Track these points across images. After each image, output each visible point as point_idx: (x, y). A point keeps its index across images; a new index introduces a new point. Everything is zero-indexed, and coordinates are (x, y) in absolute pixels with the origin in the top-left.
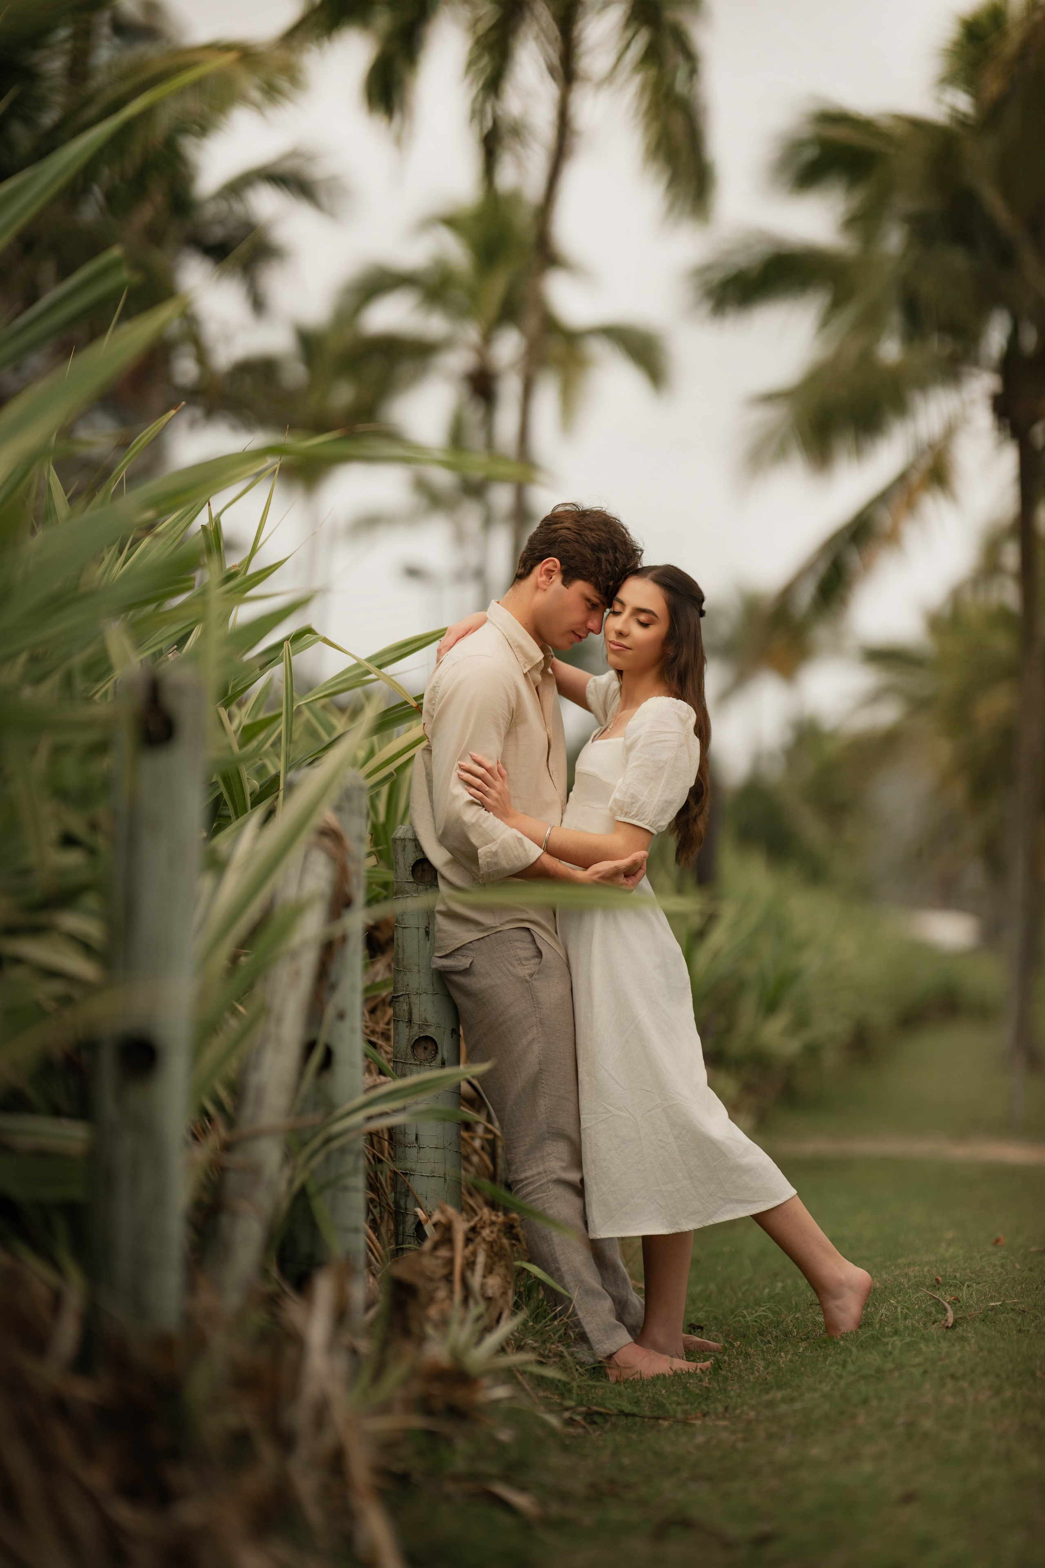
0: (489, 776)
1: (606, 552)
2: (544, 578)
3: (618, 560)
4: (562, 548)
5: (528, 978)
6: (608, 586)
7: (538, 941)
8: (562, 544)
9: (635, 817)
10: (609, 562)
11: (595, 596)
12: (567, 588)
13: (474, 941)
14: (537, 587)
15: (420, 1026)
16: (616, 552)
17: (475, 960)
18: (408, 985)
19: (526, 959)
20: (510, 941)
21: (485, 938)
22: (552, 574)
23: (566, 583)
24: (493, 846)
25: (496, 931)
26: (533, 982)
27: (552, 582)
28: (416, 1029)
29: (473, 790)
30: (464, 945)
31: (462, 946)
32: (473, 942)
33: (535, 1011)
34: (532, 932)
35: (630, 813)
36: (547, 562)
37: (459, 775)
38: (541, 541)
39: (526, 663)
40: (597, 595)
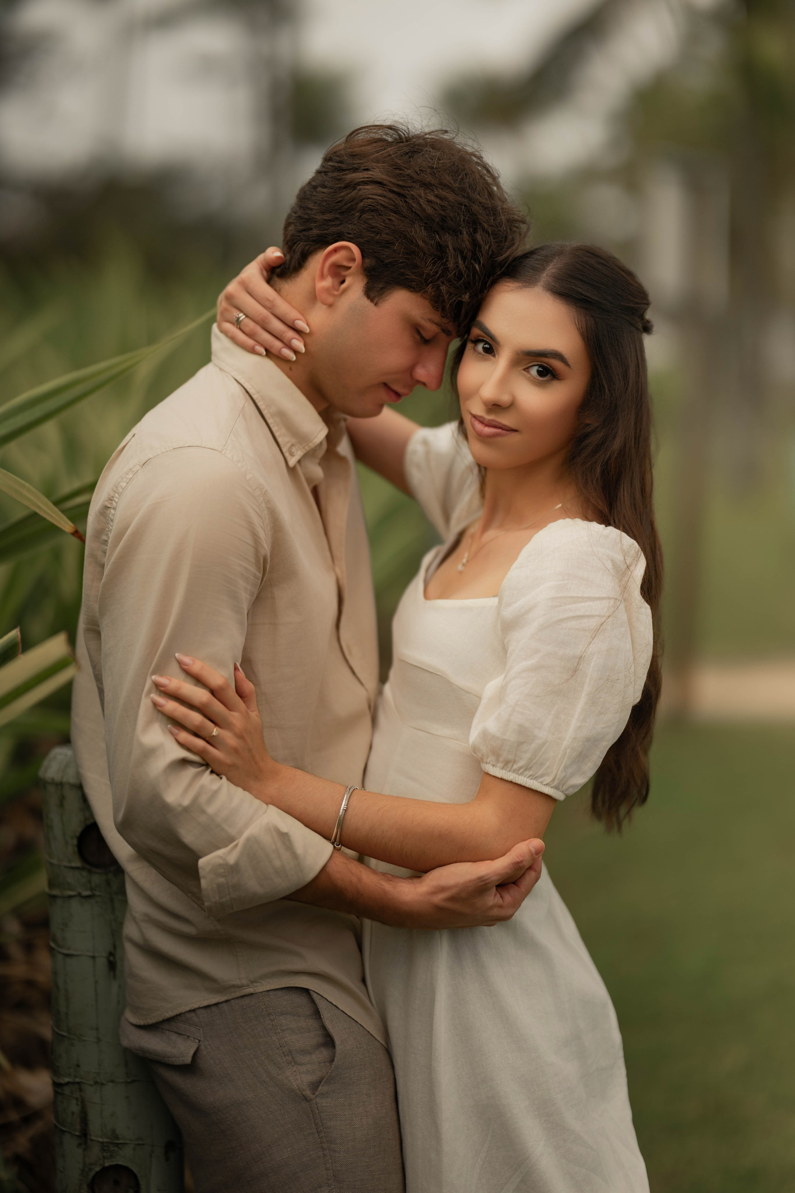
0: (218, 707)
1: (456, 232)
2: (328, 282)
3: (480, 247)
4: (365, 222)
5: (308, 1093)
6: (460, 303)
7: (326, 1015)
8: (365, 216)
9: (525, 770)
10: (461, 252)
11: (430, 320)
12: (376, 304)
13: (199, 1008)
14: (313, 297)
15: (104, 1147)
16: (475, 231)
17: (202, 1047)
18: (78, 1066)
19: (304, 1052)
20: (269, 1014)
21: (220, 1006)
22: (344, 273)
23: (372, 295)
24: (230, 852)
25: (242, 994)
26: (318, 1100)
27: (345, 291)
28: (96, 1150)
29: (184, 736)
30: (180, 1015)
31: (177, 1015)
32: (199, 1012)
33: (324, 1155)
34: (315, 996)
35: (515, 762)
36: (335, 250)
37: (155, 705)
38: (325, 203)
39: (292, 445)
40: (436, 317)
